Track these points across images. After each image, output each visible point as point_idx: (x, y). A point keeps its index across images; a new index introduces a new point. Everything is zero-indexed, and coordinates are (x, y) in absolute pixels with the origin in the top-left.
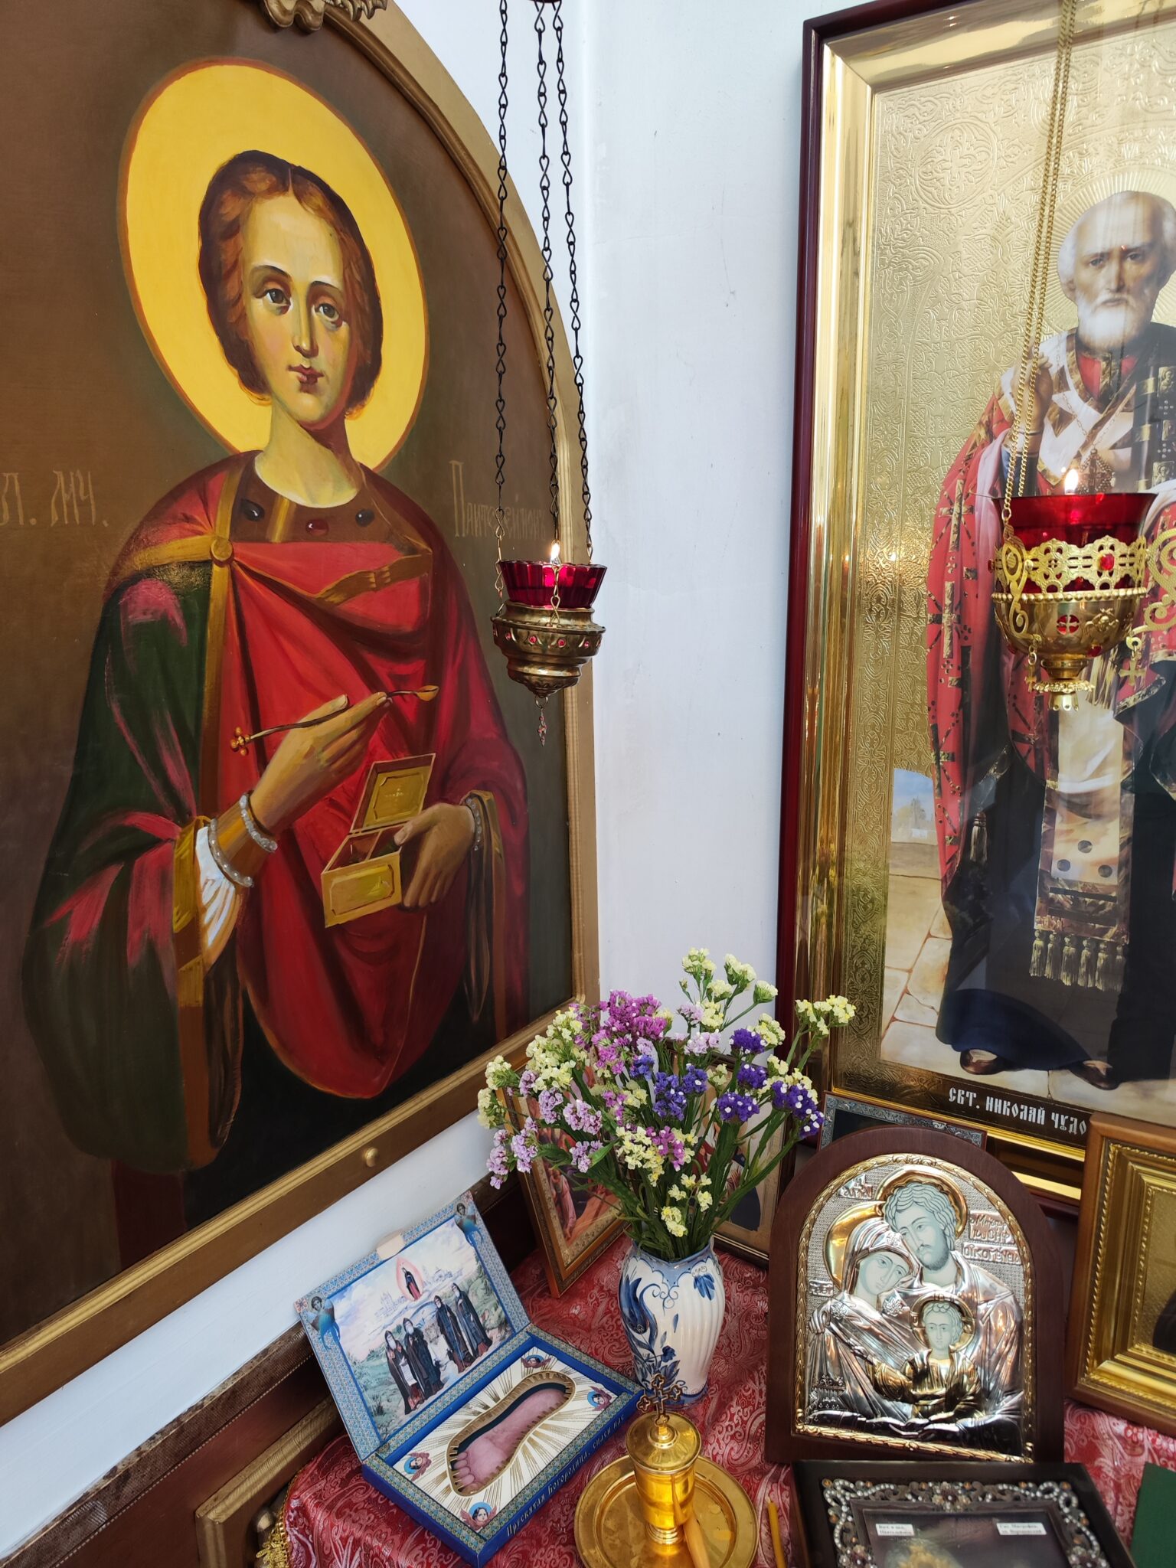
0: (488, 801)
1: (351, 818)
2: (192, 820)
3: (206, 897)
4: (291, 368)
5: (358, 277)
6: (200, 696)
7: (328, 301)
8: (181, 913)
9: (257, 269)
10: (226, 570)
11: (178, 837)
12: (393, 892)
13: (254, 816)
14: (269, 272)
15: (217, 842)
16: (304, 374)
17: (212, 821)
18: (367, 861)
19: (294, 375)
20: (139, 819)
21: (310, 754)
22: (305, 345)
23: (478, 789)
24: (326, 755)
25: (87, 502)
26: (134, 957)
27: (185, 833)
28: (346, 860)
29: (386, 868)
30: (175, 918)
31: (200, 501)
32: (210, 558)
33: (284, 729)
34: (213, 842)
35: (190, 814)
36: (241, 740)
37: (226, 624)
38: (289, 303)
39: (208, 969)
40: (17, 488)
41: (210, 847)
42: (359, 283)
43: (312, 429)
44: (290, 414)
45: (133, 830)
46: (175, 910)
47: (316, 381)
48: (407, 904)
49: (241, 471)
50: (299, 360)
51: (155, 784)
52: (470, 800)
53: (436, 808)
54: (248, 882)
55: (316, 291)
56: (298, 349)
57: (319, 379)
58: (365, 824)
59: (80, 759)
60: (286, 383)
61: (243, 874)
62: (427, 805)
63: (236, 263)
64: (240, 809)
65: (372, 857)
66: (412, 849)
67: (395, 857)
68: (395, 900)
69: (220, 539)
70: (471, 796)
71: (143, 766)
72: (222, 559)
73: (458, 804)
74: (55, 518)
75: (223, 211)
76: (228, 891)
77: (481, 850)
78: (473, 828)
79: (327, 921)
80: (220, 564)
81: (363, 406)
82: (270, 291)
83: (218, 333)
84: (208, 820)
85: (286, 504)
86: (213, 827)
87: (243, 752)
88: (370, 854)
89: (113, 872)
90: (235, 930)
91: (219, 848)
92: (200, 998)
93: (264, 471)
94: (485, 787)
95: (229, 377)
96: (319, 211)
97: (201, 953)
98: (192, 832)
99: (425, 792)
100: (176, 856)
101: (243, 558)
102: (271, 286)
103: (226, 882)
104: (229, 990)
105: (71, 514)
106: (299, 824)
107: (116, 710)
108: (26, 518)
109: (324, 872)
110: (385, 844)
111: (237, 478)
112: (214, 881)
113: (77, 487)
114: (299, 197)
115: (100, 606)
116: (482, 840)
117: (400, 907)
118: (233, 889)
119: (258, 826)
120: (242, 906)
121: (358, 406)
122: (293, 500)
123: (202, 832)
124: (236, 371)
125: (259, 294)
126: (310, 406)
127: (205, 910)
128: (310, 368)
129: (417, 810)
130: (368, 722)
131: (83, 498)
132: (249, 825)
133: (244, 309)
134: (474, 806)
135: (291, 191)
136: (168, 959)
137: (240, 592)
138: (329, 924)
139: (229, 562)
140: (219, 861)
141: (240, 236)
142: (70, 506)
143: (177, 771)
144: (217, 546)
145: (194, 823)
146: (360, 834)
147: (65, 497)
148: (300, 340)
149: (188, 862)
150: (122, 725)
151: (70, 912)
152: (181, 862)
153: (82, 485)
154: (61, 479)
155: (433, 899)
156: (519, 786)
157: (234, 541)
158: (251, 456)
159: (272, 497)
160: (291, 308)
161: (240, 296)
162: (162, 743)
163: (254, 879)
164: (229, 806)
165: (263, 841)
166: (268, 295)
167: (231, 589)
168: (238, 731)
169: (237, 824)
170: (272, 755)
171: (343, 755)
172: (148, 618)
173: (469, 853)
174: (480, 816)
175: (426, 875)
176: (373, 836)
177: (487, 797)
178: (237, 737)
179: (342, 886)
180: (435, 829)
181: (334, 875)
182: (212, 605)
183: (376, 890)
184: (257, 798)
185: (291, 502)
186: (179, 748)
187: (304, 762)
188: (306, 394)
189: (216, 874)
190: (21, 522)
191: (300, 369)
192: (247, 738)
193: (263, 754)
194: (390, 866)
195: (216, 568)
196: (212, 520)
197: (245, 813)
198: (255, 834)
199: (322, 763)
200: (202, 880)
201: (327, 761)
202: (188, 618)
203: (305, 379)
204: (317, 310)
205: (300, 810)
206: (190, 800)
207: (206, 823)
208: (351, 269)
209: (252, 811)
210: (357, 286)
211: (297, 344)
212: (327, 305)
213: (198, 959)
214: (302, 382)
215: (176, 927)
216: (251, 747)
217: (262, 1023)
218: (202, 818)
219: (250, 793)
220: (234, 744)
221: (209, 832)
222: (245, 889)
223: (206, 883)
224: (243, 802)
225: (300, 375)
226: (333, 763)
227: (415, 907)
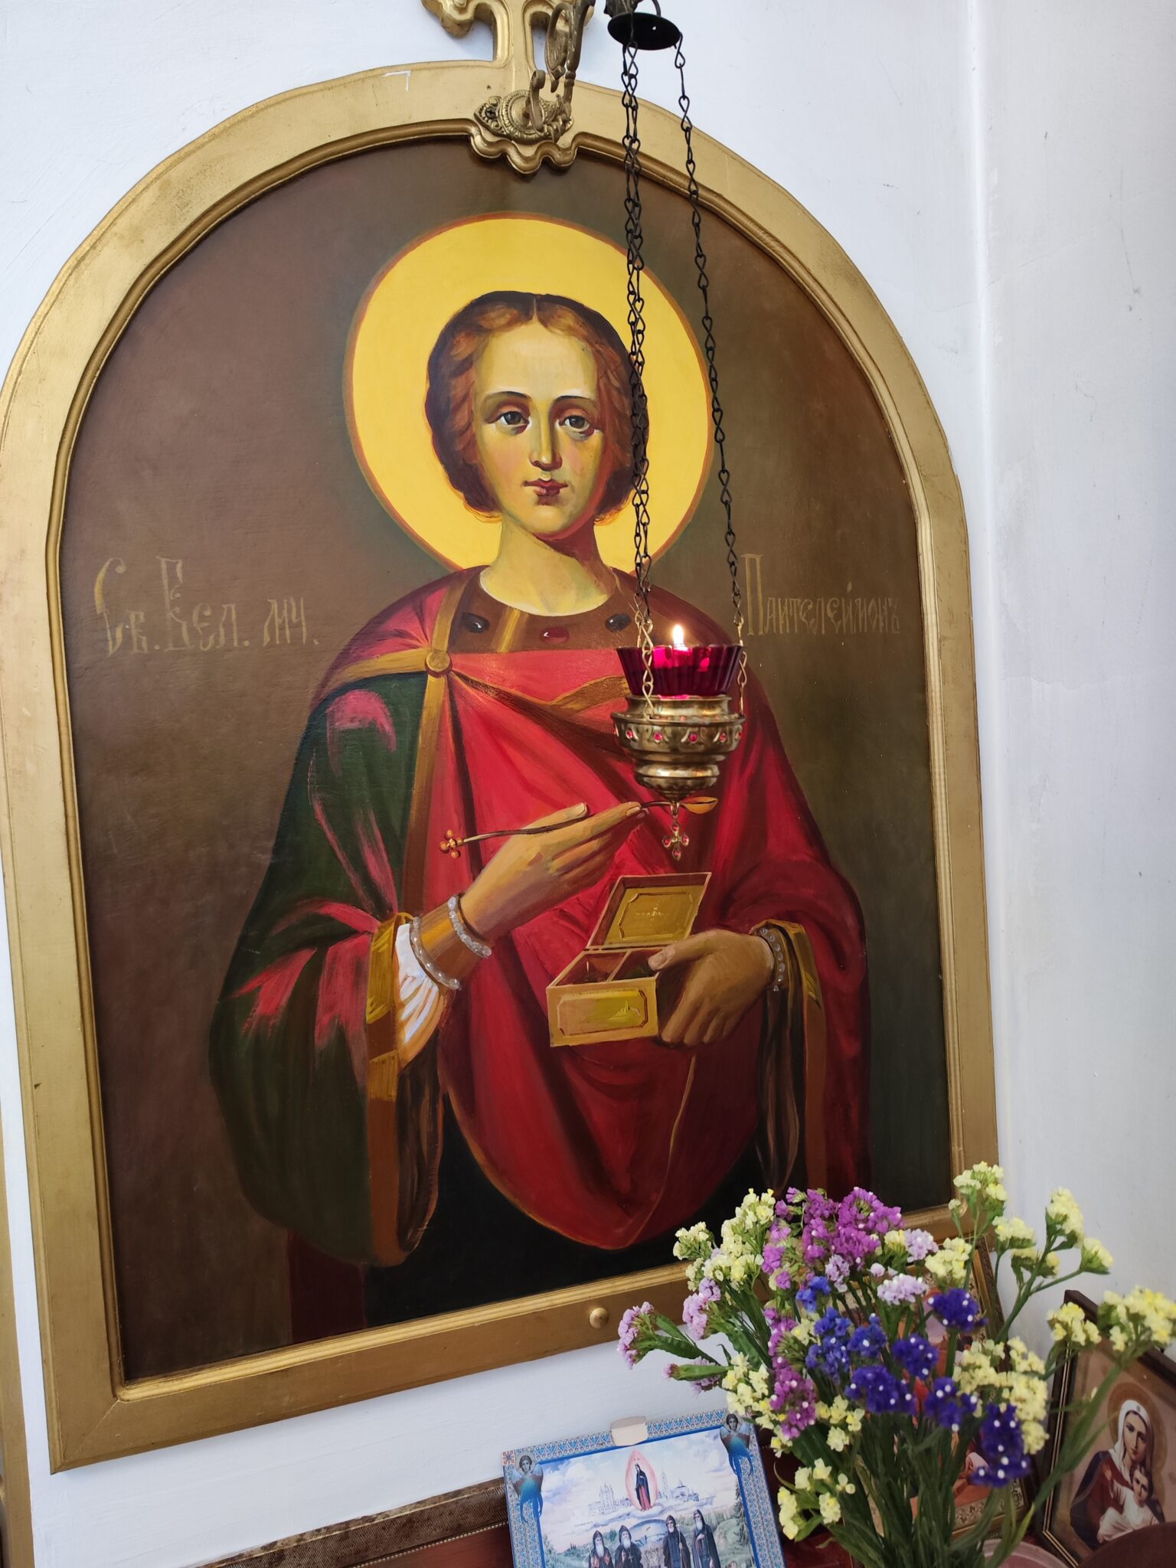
0: (797, 935)
1: (588, 933)
2: (393, 916)
3: (405, 993)
4: (526, 484)
5: (616, 384)
6: (408, 798)
7: (576, 413)
8: (376, 1005)
9: (489, 397)
10: (443, 680)
11: (376, 931)
12: (646, 1022)
13: (464, 918)
14: (505, 398)
15: (420, 939)
16: (542, 487)
17: (415, 919)
18: (609, 981)
19: (530, 490)
20: (336, 910)
21: (536, 861)
22: (546, 459)
23: (779, 918)
24: (557, 864)
25: (299, 625)
26: (322, 1039)
27: (386, 928)
28: (579, 977)
29: (636, 993)
30: (369, 1009)
31: (416, 617)
32: (424, 670)
33: (504, 834)
34: (415, 939)
35: (391, 910)
36: (452, 843)
37: (440, 731)
38: (527, 422)
39: (403, 1065)
40: (234, 616)
41: (412, 944)
42: (618, 389)
43: (551, 539)
44: (524, 527)
45: (329, 919)
46: (369, 1001)
47: (558, 492)
48: (667, 1036)
49: (464, 586)
50: (537, 474)
51: (354, 878)
52: (765, 932)
53: (711, 935)
54: (455, 984)
55: (561, 408)
56: (537, 464)
57: (562, 490)
58: (607, 942)
59: (277, 850)
60: (520, 499)
61: (448, 974)
62: (697, 928)
63: (465, 398)
64: (448, 911)
65: (616, 978)
66: (673, 980)
67: (650, 984)
68: (651, 1029)
69: (436, 652)
70: (767, 926)
71: (343, 861)
72: (438, 670)
73: (747, 933)
74: (267, 639)
75: (454, 352)
76: (430, 991)
77: (784, 992)
78: (770, 963)
79: (552, 1040)
80: (436, 675)
81: (619, 510)
82: (505, 415)
83: (442, 461)
84: (411, 917)
85: (516, 615)
86: (416, 925)
87: (454, 854)
88: (613, 975)
89: (305, 956)
90: (436, 1031)
91: (422, 946)
92: (394, 1093)
93: (489, 585)
94: (792, 918)
95: (455, 500)
96: (570, 331)
97: (396, 1048)
98: (392, 927)
99: (696, 914)
100: (373, 949)
101: (463, 667)
102: (506, 410)
103: (428, 983)
104: (427, 1092)
105: (282, 636)
106: (520, 933)
107: (318, 808)
108: (240, 640)
109: (550, 987)
110: (636, 965)
111: (458, 594)
112: (414, 978)
113: (290, 611)
114: (544, 322)
115: (307, 713)
116: (786, 980)
117: (656, 1040)
118: (436, 989)
119: (469, 929)
120: (447, 1007)
121: (613, 511)
122: (524, 610)
123: (404, 930)
124: (462, 494)
125: (492, 419)
126: (550, 518)
127: (403, 1005)
128: (551, 480)
129: (683, 933)
130: (617, 832)
131: (294, 620)
132: (458, 927)
133: (474, 435)
134: (772, 939)
135: (535, 318)
136: (359, 1049)
137: (457, 699)
138: (555, 1043)
139: (446, 672)
140: (421, 959)
141: (472, 373)
142: (282, 628)
143: (379, 867)
144: (433, 659)
145: (395, 917)
146: (600, 952)
147: (278, 621)
148: (540, 454)
149: (386, 957)
150: (323, 822)
151: (260, 987)
152: (378, 955)
153: (294, 610)
154: (275, 606)
155: (706, 1039)
156: (850, 921)
157: (455, 653)
158: (476, 572)
159: (499, 610)
160: (529, 426)
161: (469, 425)
162: (364, 840)
163: (461, 982)
164: (436, 906)
165: (475, 945)
166: (503, 418)
167: (447, 698)
168: (449, 833)
169: (445, 924)
170: (489, 859)
171: (579, 865)
172: (355, 725)
173: (764, 993)
174: (782, 951)
175: (696, 1009)
176: (617, 956)
177: (793, 930)
178: (447, 839)
179: (573, 1004)
180: (710, 959)
181: (564, 992)
182: (425, 714)
183: (622, 1015)
184: (470, 901)
185: (522, 613)
186: (382, 846)
187: (528, 869)
188: (545, 506)
189: (416, 971)
190: (236, 644)
191: (539, 483)
192: (459, 841)
193: (477, 859)
194: (641, 992)
195: (430, 678)
196: (428, 634)
197: (453, 915)
198: (464, 937)
199: (551, 872)
200: (401, 976)
201: (558, 870)
202: (398, 725)
203: (544, 491)
204: (562, 424)
205: (524, 917)
206: (391, 896)
207: (408, 921)
208: (608, 377)
209: (461, 912)
210: (615, 393)
211: (535, 458)
212: (575, 417)
213: (392, 1054)
214: (540, 495)
215: (370, 1018)
216: (463, 850)
217: (466, 1134)
218: (404, 915)
219: (461, 895)
220: (444, 846)
221: (411, 930)
222: (450, 991)
223: (405, 979)
224: (452, 903)
225: (538, 489)
226: (566, 873)
227: (678, 1045)
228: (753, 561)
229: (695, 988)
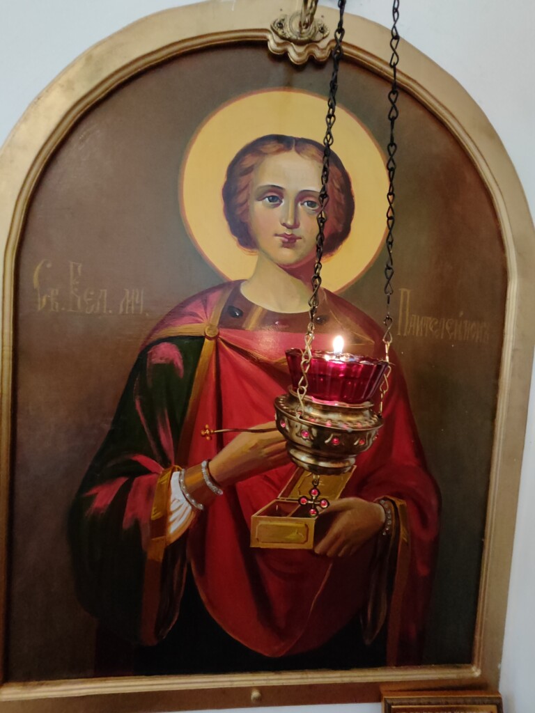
0: (401, 506)
1: (279, 490)
2: (171, 466)
3: (173, 507)
6: (186, 405)
7: (312, 199)
9: (261, 187)
10: (213, 342)
12: (306, 541)
13: (210, 474)
14: (270, 188)
15: (184, 481)
16: (286, 238)
17: (183, 470)
18: (288, 517)
19: (278, 239)
21: (255, 447)
23: (392, 495)
24: (267, 450)
25: (139, 305)
27: (166, 472)
28: (271, 512)
29: (303, 525)
30: (153, 513)
31: (202, 306)
32: (203, 335)
33: (238, 431)
34: (182, 480)
35: (170, 463)
36: (207, 432)
37: (208, 370)
38: (281, 202)
39: (168, 545)
40: (105, 296)
41: (180, 482)
42: (338, 190)
43: (287, 268)
44: (272, 260)
45: (137, 463)
46: (154, 508)
47: (295, 241)
50: (284, 230)
51: (152, 444)
52: (383, 502)
53: (351, 499)
54: (201, 507)
56: (284, 225)
57: (298, 240)
58: (290, 496)
60: (272, 244)
61: (198, 502)
62: (343, 496)
63: (246, 187)
64: (201, 468)
65: (293, 516)
67: (311, 521)
68: (309, 545)
69: (211, 326)
70: (385, 499)
71: (148, 433)
72: (211, 336)
73: (372, 501)
74: (121, 310)
75: (244, 163)
76: (187, 508)
77: (389, 536)
78: (383, 519)
79: (251, 544)
80: (210, 339)
81: (332, 255)
82: (268, 197)
84: (180, 468)
85: (260, 310)
86: (183, 473)
87: (208, 438)
88: (291, 514)
89: (123, 480)
90: (188, 530)
92: (161, 558)
93: (245, 291)
95: (232, 241)
96: (313, 157)
97: (165, 535)
98: (170, 472)
101: (225, 336)
102: (269, 194)
103: (186, 504)
104: (179, 562)
105: (130, 309)
106: (240, 485)
107: (138, 403)
108: (108, 309)
110: (303, 511)
111: (228, 295)
112: (179, 501)
113: (135, 296)
114: (298, 152)
116: (391, 530)
118: (190, 507)
119: (211, 479)
120: (195, 518)
121: (328, 255)
122: (265, 308)
123: (176, 475)
124: (236, 238)
125: (261, 198)
129: (335, 496)
131: (137, 302)
133: (248, 207)
135: (293, 149)
136: (146, 532)
138: (253, 546)
140: (184, 491)
141: (252, 175)
142: (130, 305)
143: (166, 439)
144: (209, 329)
145: (172, 468)
146: (285, 501)
147: (128, 301)
148: (287, 220)
149: (165, 487)
150: (139, 411)
152: (161, 486)
155: (340, 555)
157: (221, 327)
158: (238, 283)
159: (249, 306)
160: (282, 204)
161: (246, 201)
162: (160, 424)
163: (205, 506)
164: (195, 464)
165: (214, 488)
166: (267, 199)
167: (215, 352)
168: (207, 426)
170: (227, 443)
172: (163, 361)
176: (295, 504)
179: (266, 527)
181: (261, 519)
182: (201, 360)
183: (293, 536)
184: (214, 464)
186: (169, 428)
187: (249, 451)
188: (286, 249)
190: (105, 312)
191: (284, 235)
193: (221, 443)
194: (306, 526)
195: (206, 340)
196: (208, 316)
197: (204, 471)
198: (209, 483)
199: (262, 454)
200: (172, 498)
201: (267, 454)
202: (185, 364)
203: (286, 240)
204: (302, 204)
206: (171, 456)
207: (179, 470)
211: (284, 221)
212: (311, 201)
213: (163, 537)
214: (284, 242)
215: (153, 517)
216: (214, 437)
218: (177, 466)
219: (209, 461)
220: (203, 433)
221: (180, 475)
222: (198, 510)
223: (174, 500)
224: (204, 464)
225: (282, 239)
227: (323, 555)
228: (405, 294)
229: (337, 527)
